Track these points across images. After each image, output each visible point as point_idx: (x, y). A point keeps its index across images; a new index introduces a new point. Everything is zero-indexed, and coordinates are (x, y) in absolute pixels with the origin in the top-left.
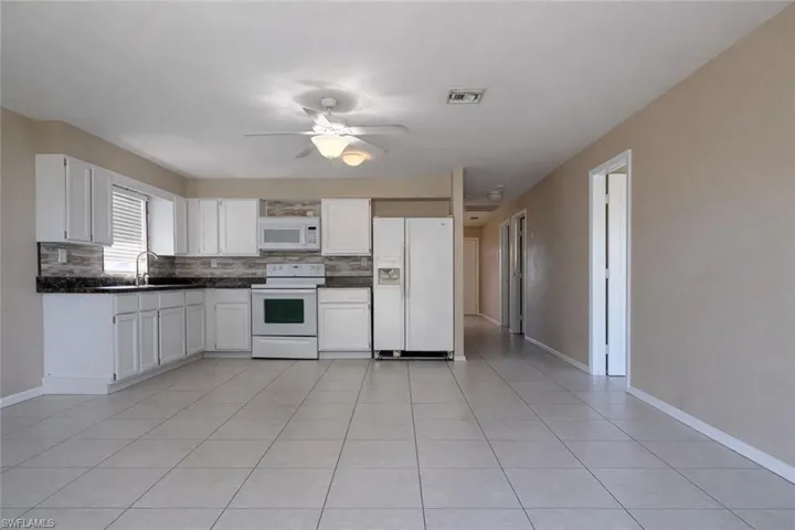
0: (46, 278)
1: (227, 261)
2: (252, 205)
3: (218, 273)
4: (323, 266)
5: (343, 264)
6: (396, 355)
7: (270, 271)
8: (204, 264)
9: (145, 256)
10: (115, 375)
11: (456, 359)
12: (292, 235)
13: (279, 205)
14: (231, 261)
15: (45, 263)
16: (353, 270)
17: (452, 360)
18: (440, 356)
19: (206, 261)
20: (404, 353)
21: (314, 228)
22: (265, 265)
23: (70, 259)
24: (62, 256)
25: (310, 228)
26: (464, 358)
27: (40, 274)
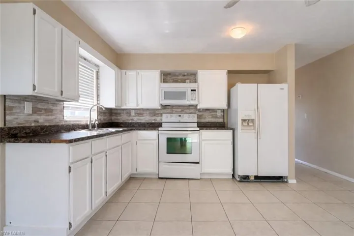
0: (10, 129)
1: (140, 112)
2: (156, 75)
3: (136, 119)
4: (196, 116)
5: (206, 114)
6: (252, 178)
7: (165, 118)
8: (127, 113)
9: (95, 108)
10: (70, 224)
11: (290, 181)
12: (182, 95)
13: (169, 76)
14: (142, 112)
15: (10, 114)
16: (212, 117)
17: (287, 182)
18: (279, 179)
19: (128, 112)
20: (257, 177)
21: (195, 90)
22: (161, 114)
23: (35, 111)
24: (28, 107)
25: (192, 90)
26: (294, 181)
27: (5, 125)
